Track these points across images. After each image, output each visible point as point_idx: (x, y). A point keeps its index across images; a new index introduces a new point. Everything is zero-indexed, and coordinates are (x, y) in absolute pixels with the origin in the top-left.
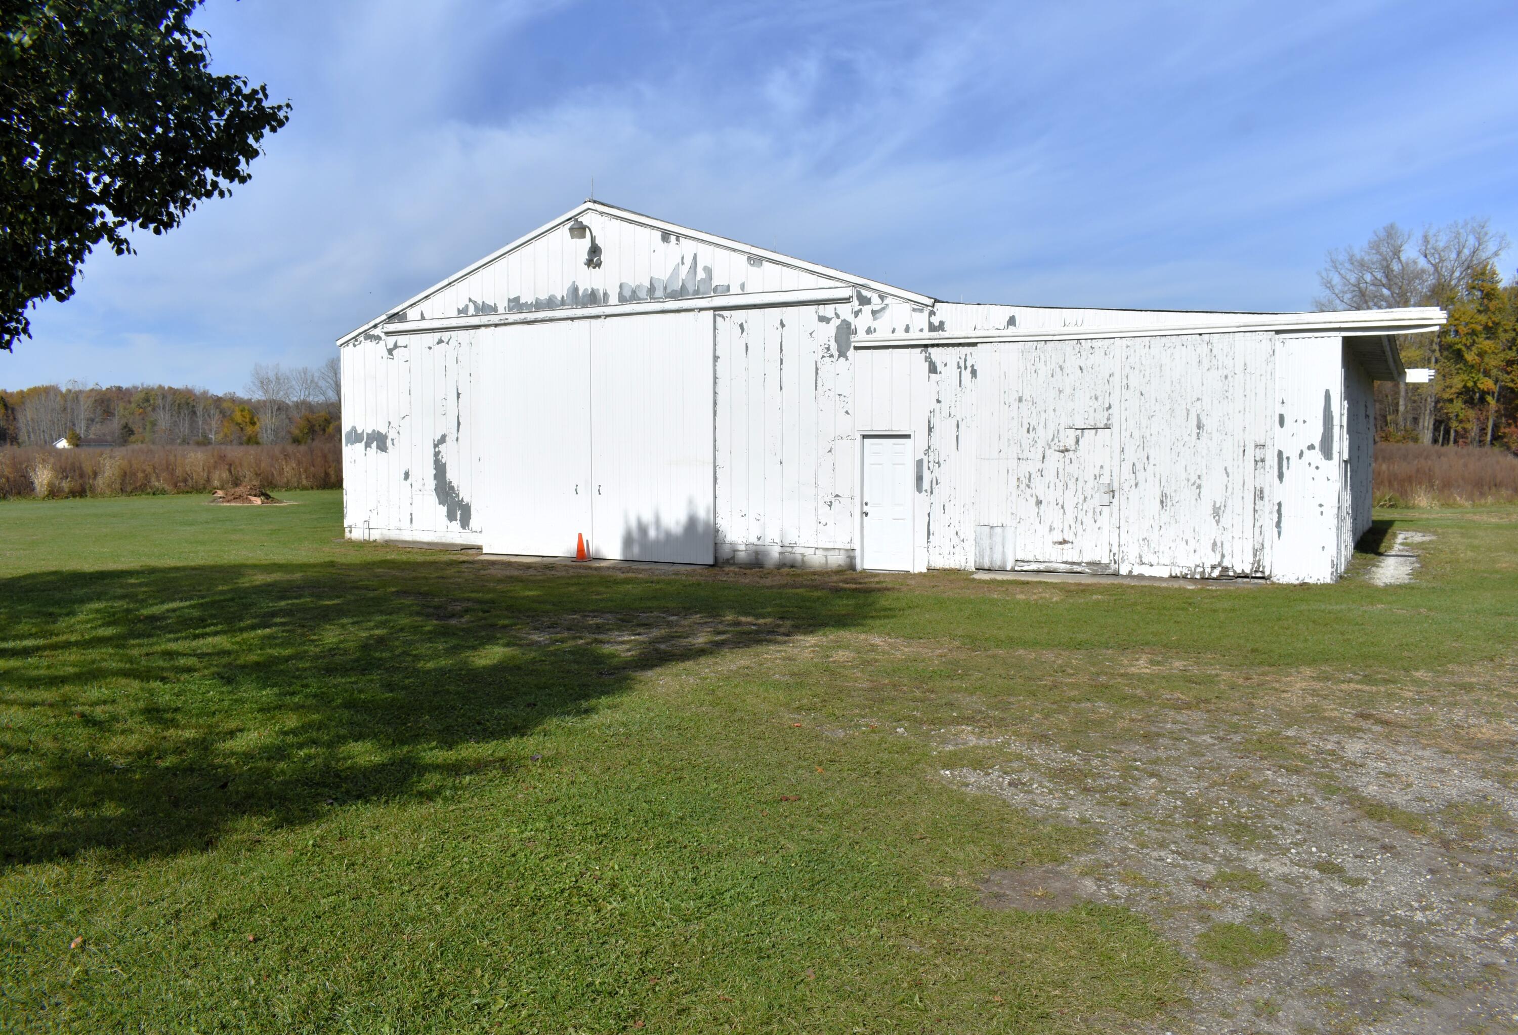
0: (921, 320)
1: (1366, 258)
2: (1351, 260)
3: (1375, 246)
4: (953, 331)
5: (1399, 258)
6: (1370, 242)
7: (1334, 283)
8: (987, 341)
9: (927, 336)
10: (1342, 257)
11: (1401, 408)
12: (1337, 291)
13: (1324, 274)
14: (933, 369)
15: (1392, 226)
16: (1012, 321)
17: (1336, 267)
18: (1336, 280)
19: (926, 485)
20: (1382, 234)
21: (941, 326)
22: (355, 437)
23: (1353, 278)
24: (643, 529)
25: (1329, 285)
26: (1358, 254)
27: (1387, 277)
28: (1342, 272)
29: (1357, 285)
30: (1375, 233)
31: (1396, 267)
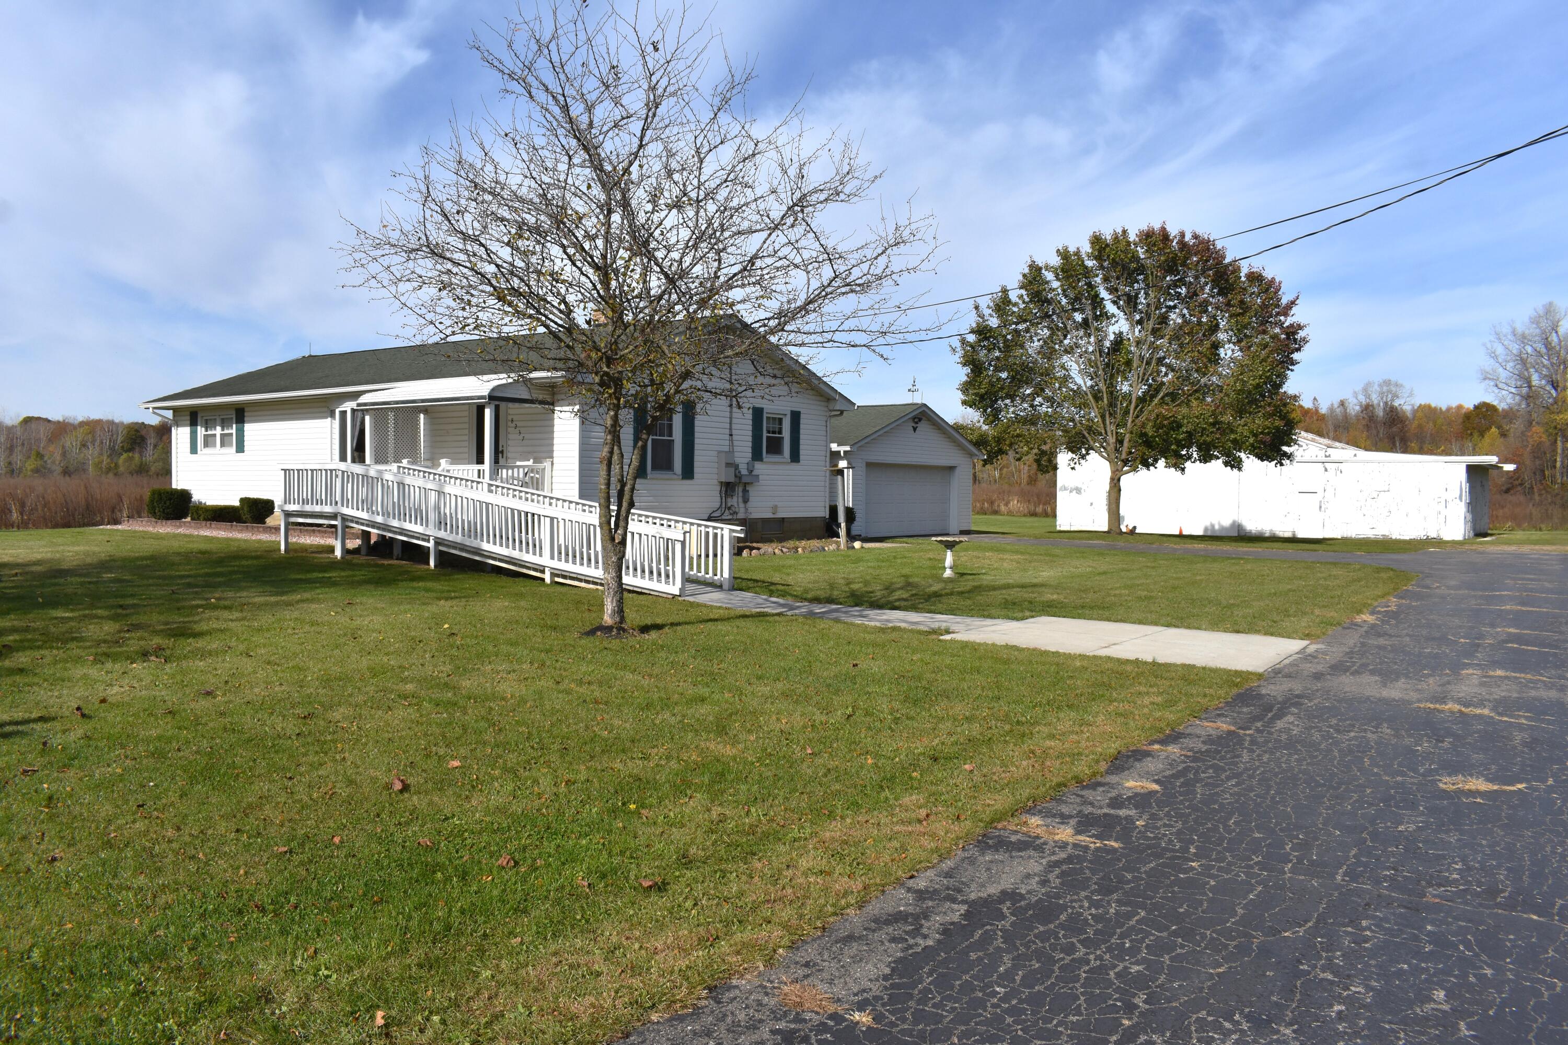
0: (1322, 453)
1: (1527, 332)
2: (1514, 333)
3: (1535, 321)
4: (1333, 458)
5: (1556, 332)
6: (1530, 318)
7: (1497, 353)
8: (1346, 461)
9: (1324, 459)
10: (1506, 330)
11: (1558, 464)
12: (1500, 360)
13: (1489, 346)
14: (1326, 470)
15: (1551, 304)
16: (1355, 455)
17: (1499, 339)
18: (1500, 350)
19: (1323, 509)
20: (1541, 313)
21: (1329, 456)
22: (1064, 488)
23: (1515, 348)
24: (1213, 526)
25: (1494, 356)
26: (1520, 328)
27: (1546, 347)
28: (1506, 343)
29: (1520, 355)
30: (1535, 309)
31: (1554, 338)
